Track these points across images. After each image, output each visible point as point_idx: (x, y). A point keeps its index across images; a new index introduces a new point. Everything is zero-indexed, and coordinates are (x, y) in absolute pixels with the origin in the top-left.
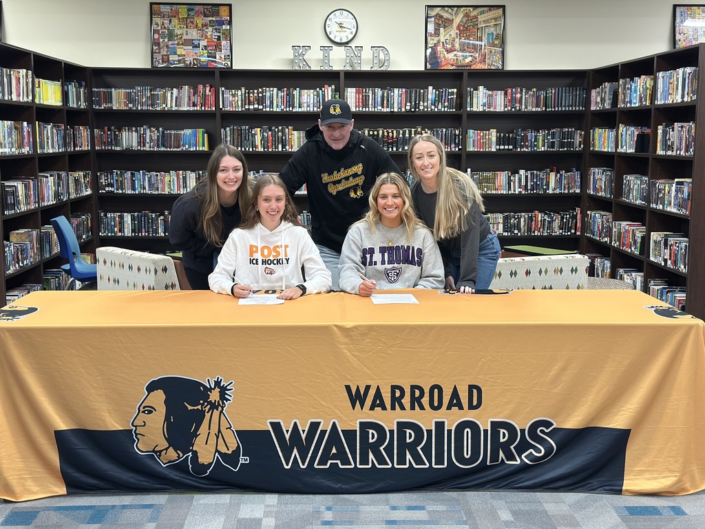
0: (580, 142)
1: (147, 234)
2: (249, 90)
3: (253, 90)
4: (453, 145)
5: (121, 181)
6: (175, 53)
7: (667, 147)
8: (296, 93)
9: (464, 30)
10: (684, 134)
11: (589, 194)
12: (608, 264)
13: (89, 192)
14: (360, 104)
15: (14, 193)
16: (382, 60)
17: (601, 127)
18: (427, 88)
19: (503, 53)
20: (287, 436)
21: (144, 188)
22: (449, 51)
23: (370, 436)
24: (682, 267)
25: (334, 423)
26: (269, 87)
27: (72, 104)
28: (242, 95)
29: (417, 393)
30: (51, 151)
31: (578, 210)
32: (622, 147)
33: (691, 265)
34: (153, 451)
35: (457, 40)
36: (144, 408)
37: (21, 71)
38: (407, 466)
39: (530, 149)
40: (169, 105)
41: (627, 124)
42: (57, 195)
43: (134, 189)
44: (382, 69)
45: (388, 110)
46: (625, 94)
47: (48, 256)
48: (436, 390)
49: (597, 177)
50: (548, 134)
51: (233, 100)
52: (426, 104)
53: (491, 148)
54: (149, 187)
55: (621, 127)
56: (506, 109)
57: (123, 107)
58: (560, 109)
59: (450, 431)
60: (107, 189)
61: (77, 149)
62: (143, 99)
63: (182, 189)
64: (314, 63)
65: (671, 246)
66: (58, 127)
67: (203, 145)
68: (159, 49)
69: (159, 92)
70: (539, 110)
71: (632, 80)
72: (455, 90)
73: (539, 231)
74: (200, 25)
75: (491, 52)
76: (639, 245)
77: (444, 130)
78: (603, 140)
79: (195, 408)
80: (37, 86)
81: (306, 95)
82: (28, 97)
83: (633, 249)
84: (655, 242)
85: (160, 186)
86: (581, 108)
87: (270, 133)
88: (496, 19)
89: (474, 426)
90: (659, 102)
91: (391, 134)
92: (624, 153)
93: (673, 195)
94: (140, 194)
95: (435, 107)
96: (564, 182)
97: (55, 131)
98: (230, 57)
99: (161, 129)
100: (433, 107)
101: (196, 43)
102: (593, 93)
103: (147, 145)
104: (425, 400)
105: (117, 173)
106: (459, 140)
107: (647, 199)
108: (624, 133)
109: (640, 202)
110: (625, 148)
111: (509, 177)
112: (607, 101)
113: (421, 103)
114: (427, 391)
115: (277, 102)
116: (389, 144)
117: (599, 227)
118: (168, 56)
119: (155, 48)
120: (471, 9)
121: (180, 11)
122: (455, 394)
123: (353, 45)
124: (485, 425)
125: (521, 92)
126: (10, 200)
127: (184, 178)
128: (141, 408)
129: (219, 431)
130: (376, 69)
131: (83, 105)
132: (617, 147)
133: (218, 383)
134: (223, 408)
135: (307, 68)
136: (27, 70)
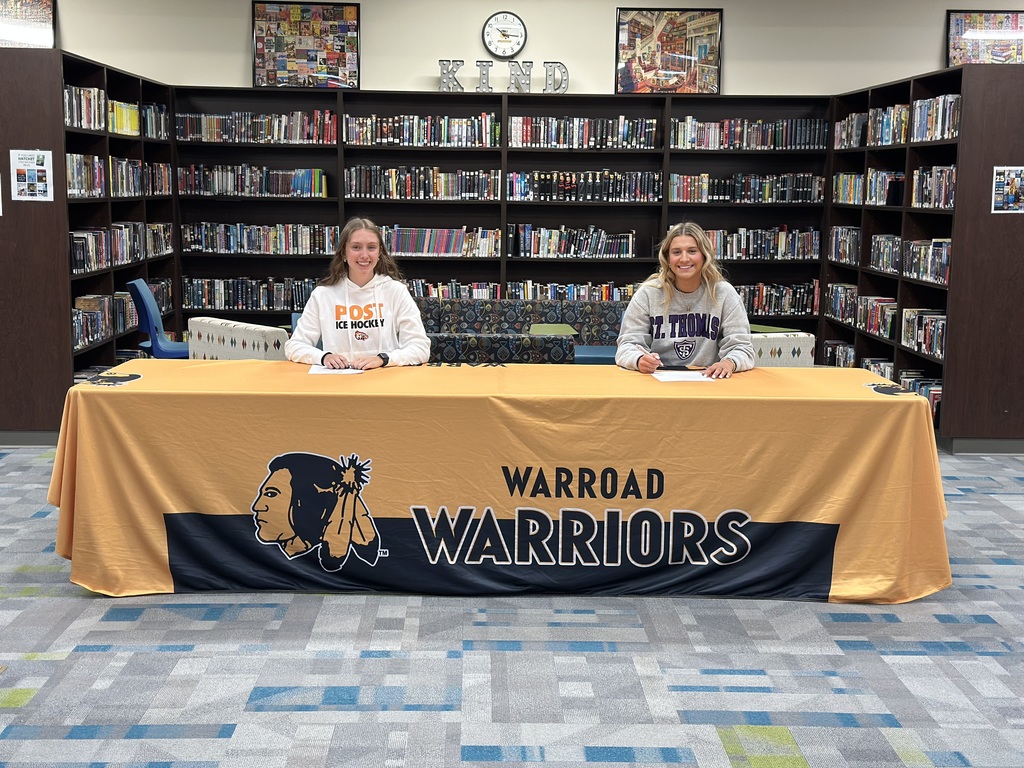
0: (819, 192)
1: (244, 307)
2: (382, 118)
3: (387, 117)
4: (651, 195)
5: (212, 237)
6: (284, 68)
7: (924, 198)
8: (444, 122)
9: (668, 41)
10: (944, 181)
11: (831, 261)
12: (851, 352)
13: (170, 250)
14: (529, 138)
15: (84, 247)
16: (558, 80)
17: (847, 171)
18: (618, 118)
19: (719, 72)
20: (434, 526)
21: (242, 247)
22: (647, 69)
23: (531, 527)
24: (939, 352)
25: (489, 511)
26: (409, 115)
27: (151, 134)
28: (372, 125)
29: (587, 478)
30: (126, 195)
31: (816, 282)
32: (871, 199)
33: (948, 349)
34: (278, 541)
35: (658, 55)
36: (267, 489)
37: (92, 90)
38: (574, 563)
39: (752, 200)
40: (276, 138)
41: (878, 168)
42: (133, 252)
43: (228, 247)
44: (558, 91)
45: (566, 146)
46: (875, 129)
47: (121, 331)
48: (609, 475)
49: (840, 238)
50: (777, 181)
51: (361, 131)
52: (615, 139)
53: (701, 198)
54: (249, 245)
55: (871, 173)
56: (722, 147)
57: (215, 139)
58: (793, 147)
59: (625, 523)
60: (193, 247)
61: (157, 193)
62: (241, 128)
63: (291, 249)
64: (468, 81)
65: (926, 325)
66: (135, 163)
67: (321, 191)
68: (264, 63)
69: (263, 120)
70: (766, 148)
71: (885, 110)
72: (655, 121)
73: (764, 310)
74: (317, 31)
75: (703, 71)
76: (889, 326)
77: (640, 174)
78: (849, 190)
79: (327, 490)
80: (110, 109)
81: (457, 126)
82: (100, 123)
83: (882, 331)
84: (908, 321)
85: (263, 244)
86: (821, 147)
87: (408, 175)
88: (710, 27)
89: (654, 519)
90: (916, 139)
91: (568, 179)
92: (873, 206)
93: (929, 260)
94: (236, 254)
95: (628, 143)
96: (798, 244)
97: (131, 169)
98: (357, 75)
99: (265, 168)
100: (625, 143)
101: (312, 54)
102: (838, 126)
103: (247, 190)
104: (597, 486)
105: (206, 227)
106: (659, 188)
107: (899, 266)
108: (873, 180)
109: (892, 269)
110: (874, 199)
111: (725, 238)
112: (855, 138)
113: (609, 137)
114: (598, 475)
115: (419, 135)
116: (565, 191)
117: (841, 305)
118: (275, 71)
119: (258, 61)
120: (678, 13)
121: (292, 11)
122: (632, 479)
123: (520, 59)
124: (666, 516)
125: (742, 125)
126: (79, 256)
127: (295, 235)
128: (264, 489)
129: (354, 518)
130: (549, 91)
131: (164, 136)
132: (865, 199)
133: (352, 462)
134: (358, 491)
135: (459, 90)
136: (100, 89)
